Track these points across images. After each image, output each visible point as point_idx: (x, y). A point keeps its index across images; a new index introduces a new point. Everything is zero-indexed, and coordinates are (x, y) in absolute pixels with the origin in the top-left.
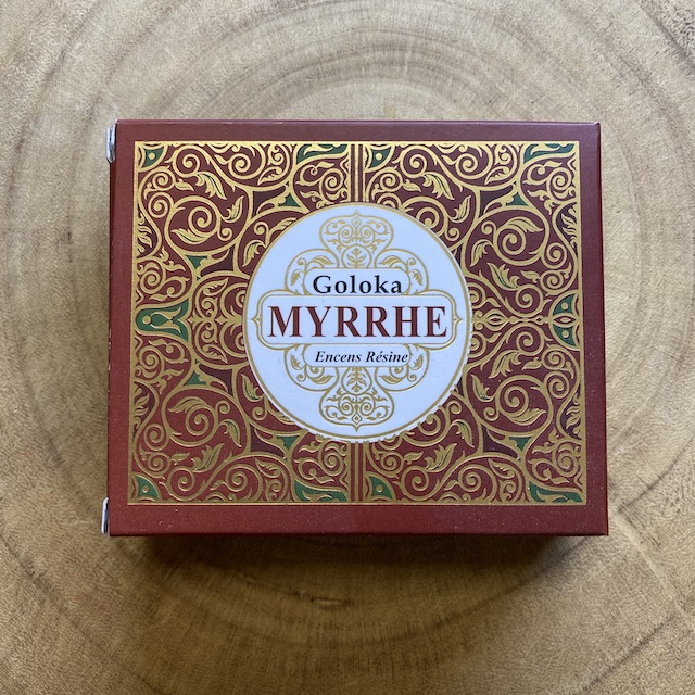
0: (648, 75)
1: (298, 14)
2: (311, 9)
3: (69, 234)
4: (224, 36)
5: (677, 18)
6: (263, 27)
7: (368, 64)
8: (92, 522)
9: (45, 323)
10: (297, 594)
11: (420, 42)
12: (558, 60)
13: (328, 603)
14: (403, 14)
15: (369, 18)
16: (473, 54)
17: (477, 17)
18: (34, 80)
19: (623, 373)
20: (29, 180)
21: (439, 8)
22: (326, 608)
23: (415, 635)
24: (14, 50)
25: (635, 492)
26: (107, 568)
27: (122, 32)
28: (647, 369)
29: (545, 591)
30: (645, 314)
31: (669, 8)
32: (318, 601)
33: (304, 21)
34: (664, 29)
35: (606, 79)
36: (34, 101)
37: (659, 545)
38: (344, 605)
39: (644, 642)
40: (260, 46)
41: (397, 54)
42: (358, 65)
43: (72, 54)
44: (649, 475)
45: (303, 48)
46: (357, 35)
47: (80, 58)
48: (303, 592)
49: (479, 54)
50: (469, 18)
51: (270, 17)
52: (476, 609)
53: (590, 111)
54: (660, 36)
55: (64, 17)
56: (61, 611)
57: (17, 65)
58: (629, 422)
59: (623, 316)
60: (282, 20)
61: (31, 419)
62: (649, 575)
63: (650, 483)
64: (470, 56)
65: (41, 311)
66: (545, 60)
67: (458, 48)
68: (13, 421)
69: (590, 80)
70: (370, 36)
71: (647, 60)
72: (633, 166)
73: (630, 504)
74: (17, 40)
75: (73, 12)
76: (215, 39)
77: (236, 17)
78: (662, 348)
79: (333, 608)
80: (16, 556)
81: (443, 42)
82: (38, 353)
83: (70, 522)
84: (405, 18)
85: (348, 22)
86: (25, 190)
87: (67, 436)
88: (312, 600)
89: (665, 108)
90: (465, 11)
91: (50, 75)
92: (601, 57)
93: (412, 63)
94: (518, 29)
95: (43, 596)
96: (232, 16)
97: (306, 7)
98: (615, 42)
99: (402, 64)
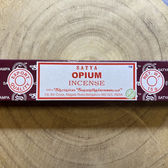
0: (142, 32)
1: (73, 23)
4: (58, 29)
5: (147, 21)
6: (66, 26)
7: (87, 33)
10: (79, 137)
11: (97, 28)
12: (124, 30)
15: (87, 23)
16: (108, 30)
17: (108, 22)
21: (101, 21)
22: (85, 139)
23: (102, 143)
25: (143, 114)
26: (42, 135)
29: (126, 133)
31: (146, 18)
33: (74, 25)
35: (134, 33)
36: (21, 44)
37: (148, 123)
38: (88, 139)
39: (146, 142)
40: (65, 30)
41: (93, 31)
42: (85, 33)
43: (28, 34)
44: (145, 110)
45: (74, 30)
46: (85, 27)
47: (30, 34)
50: (106, 22)
51: (67, 24)
52: (114, 138)
53: (131, 40)
54: (144, 24)
55: (26, 26)
56: (34, 143)
57: (17, 36)
60: (70, 25)
63: (146, 112)
66: (122, 30)
67: (105, 29)
69: (131, 34)
70: (87, 27)
71: (142, 29)
72: (140, 50)
73: (142, 116)
74: (17, 31)
77: (60, 25)
80: (24, 133)
81: (102, 28)
83: (34, 126)
84: (94, 23)
85: (83, 25)
88: (82, 138)
92: (133, 29)
93: (96, 32)
94: (116, 24)
95: (30, 141)
98: (135, 26)
99: (94, 33)
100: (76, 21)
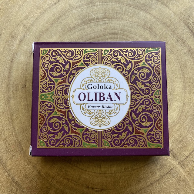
0: (185, 41)
1: (89, 25)
2: (92, 23)
3: (25, 86)
4: (68, 31)
5: (193, 25)
6: (79, 29)
7: (108, 39)
8: (31, 166)
9: (19, 110)
10: (88, 187)
11: (122, 32)
12: (160, 37)
13: (97, 190)
14: (117, 24)
15: (108, 26)
17: (138, 25)
18: (16, 43)
19: (179, 124)
20: (15, 71)
21: (127, 23)
22: (96, 191)
24: (11, 35)
25: (183, 158)
26: (35, 180)
27: (40, 30)
28: (186, 123)
29: (158, 186)
30: (185, 108)
31: (191, 22)
32: (94, 189)
33: (90, 27)
34: (189, 28)
35: (173, 42)
36: (16, 49)
37: (190, 173)
38: (101, 190)
40: (78, 34)
41: (116, 36)
42: (105, 39)
43: (27, 36)
44: (187, 153)
45: (90, 34)
46: (105, 31)
47: (29, 37)
48: (90, 186)
49: (138, 36)
50: (135, 25)
51: (81, 26)
52: (138, 192)
53: (169, 51)
54: (188, 30)
55: (25, 26)
57: (12, 39)
58: (181, 138)
59: (179, 108)
60: (84, 26)
61: (14, 137)
62: (187, 182)
63: (187, 156)
64: (136, 36)
65: (18, 107)
66: (157, 37)
67: (132, 34)
68: (10, 138)
69: (169, 42)
70: (108, 31)
71: (185, 37)
72: (181, 66)
73: (182, 162)
74: (12, 32)
75: (27, 24)
76: (66, 32)
77: (72, 25)
78: (190, 117)
79: (98, 191)
80: (10, 176)
81: (128, 32)
82: (17, 119)
83: (25, 166)
84: (118, 26)
85: (102, 27)
86: (14, 73)
87: (24, 142)
88: (93, 189)
89: (190, 50)
90: (134, 23)
91: (21, 42)
92: (172, 36)
93: (120, 38)
94: (149, 28)
95: (17, 187)
96: (70, 25)
97: (91, 23)
98: (176, 32)
99: (117, 38)
100: (93, 22)
